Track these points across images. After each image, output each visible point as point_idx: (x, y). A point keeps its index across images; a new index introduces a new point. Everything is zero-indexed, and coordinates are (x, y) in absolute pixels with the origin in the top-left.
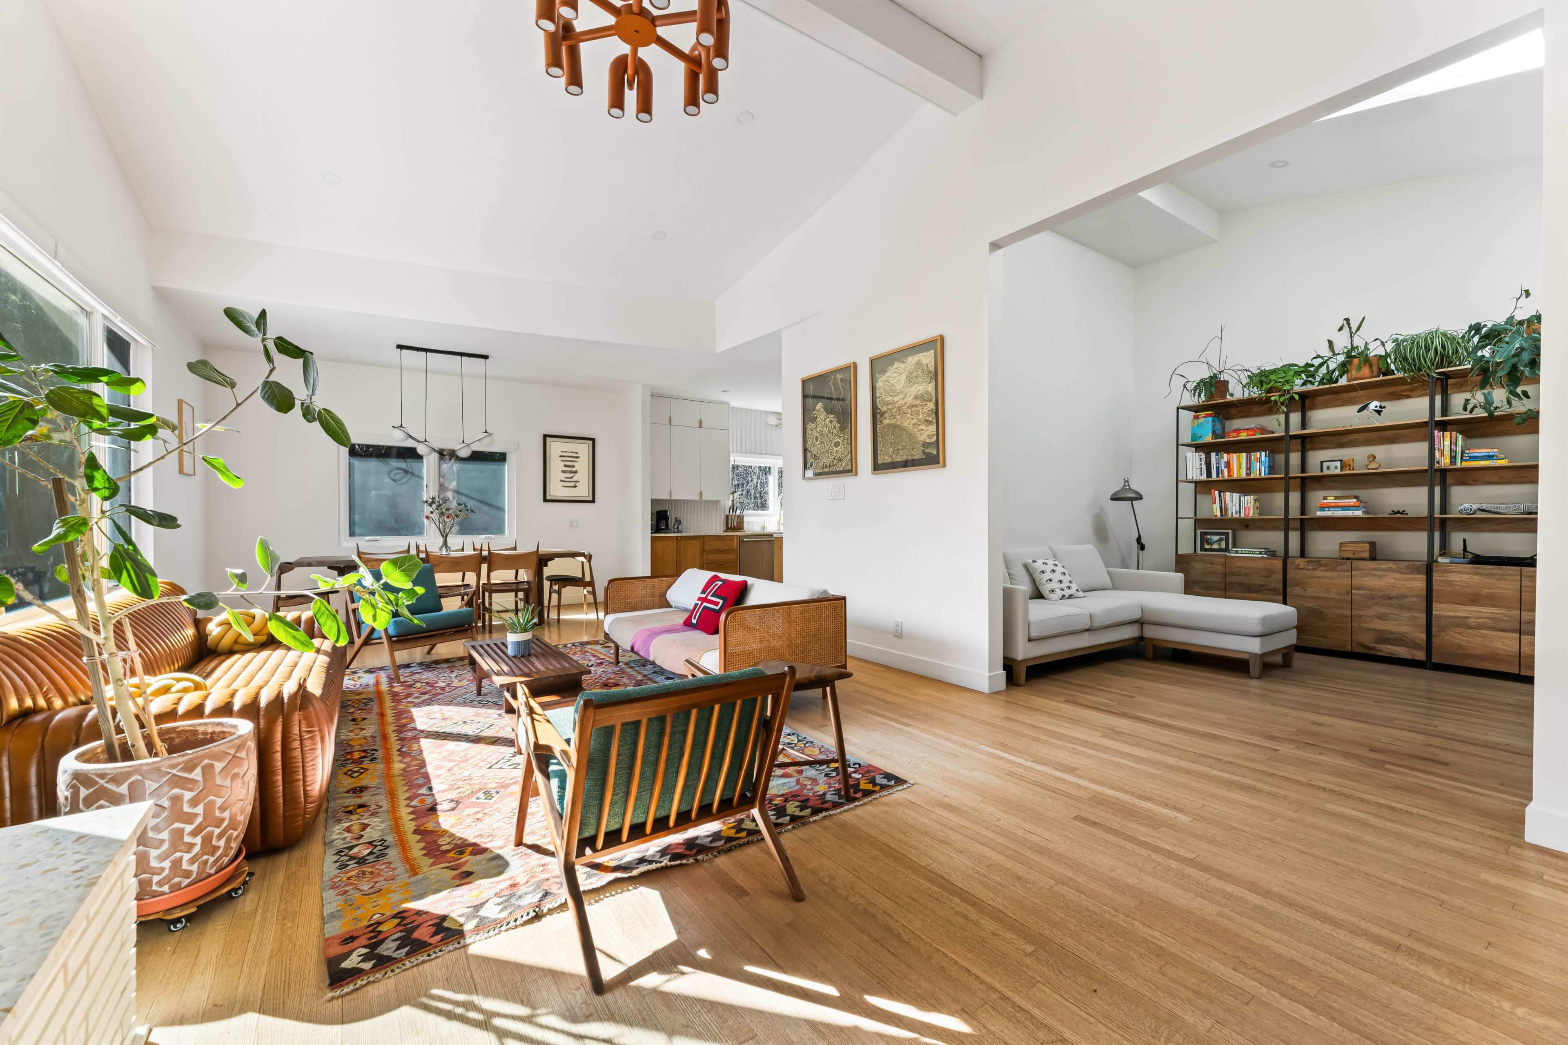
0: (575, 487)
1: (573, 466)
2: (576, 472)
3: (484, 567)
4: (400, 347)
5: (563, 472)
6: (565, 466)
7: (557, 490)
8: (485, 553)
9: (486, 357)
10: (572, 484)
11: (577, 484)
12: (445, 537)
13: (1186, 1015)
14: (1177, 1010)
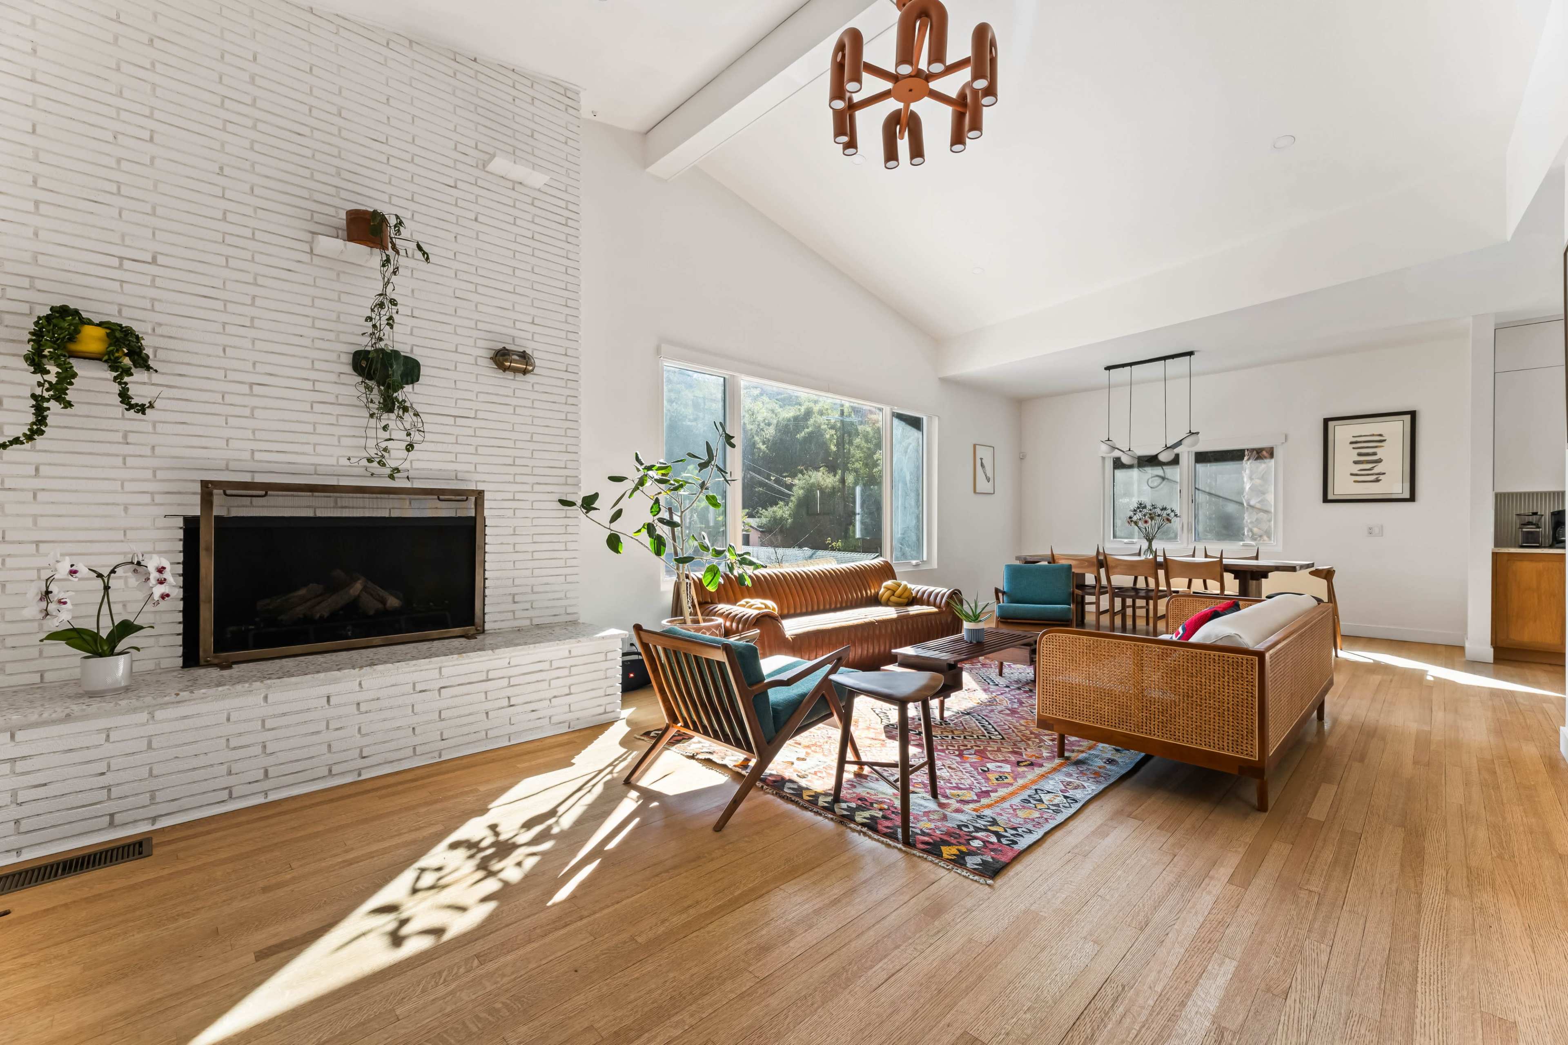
0: (1377, 481)
1: (1375, 454)
2: (1379, 461)
3: (1161, 573)
4: (1108, 368)
5: (1356, 462)
6: (1360, 455)
7: (1342, 485)
8: (1160, 559)
9: (1190, 354)
10: (1373, 478)
11: (1381, 477)
12: (1150, 541)
13: (529, 1028)
14: (536, 1023)
